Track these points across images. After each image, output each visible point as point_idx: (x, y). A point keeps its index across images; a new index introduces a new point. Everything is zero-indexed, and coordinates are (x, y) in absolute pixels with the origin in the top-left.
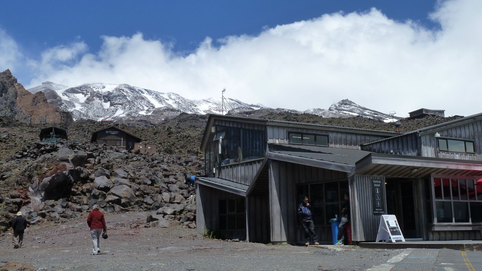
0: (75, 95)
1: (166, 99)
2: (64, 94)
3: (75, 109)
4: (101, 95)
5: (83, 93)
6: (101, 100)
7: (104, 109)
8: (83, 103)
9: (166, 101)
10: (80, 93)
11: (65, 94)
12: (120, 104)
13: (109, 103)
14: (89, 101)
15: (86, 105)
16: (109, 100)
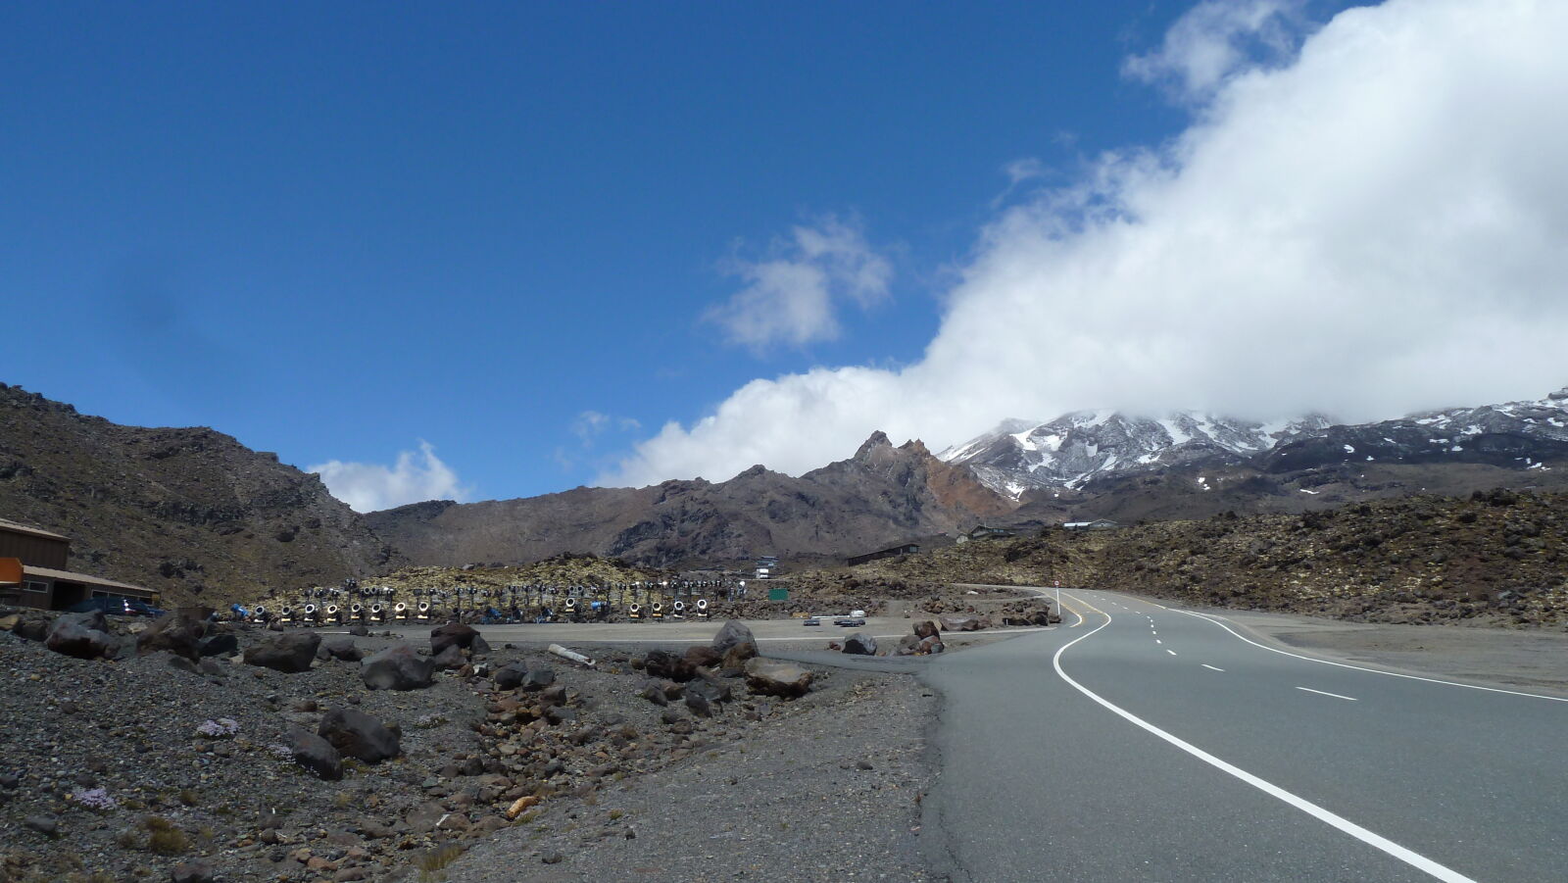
0: (1046, 438)
1: (1200, 424)
2: (1029, 439)
3: (1042, 464)
4: (1084, 433)
5: (1057, 434)
6: (1084, 442)
7: (1087, 458)
8: (1056, 452)
9: (1199, 427)
10: (1051, 434)
11: (1031, 439)
12: (1113, 446)
13: (1095, 447)
14: (1065, 445)
15: (1060, 454)
16: (1096, 441)
